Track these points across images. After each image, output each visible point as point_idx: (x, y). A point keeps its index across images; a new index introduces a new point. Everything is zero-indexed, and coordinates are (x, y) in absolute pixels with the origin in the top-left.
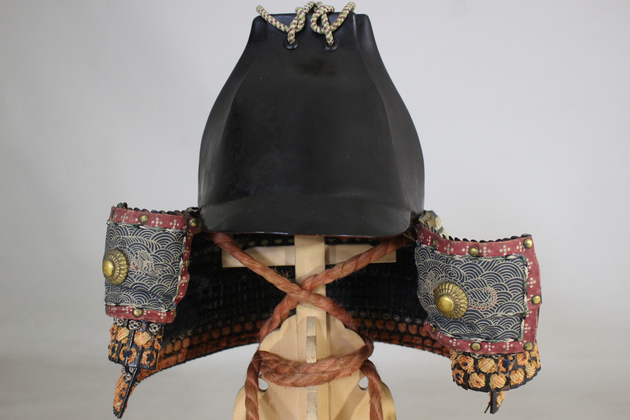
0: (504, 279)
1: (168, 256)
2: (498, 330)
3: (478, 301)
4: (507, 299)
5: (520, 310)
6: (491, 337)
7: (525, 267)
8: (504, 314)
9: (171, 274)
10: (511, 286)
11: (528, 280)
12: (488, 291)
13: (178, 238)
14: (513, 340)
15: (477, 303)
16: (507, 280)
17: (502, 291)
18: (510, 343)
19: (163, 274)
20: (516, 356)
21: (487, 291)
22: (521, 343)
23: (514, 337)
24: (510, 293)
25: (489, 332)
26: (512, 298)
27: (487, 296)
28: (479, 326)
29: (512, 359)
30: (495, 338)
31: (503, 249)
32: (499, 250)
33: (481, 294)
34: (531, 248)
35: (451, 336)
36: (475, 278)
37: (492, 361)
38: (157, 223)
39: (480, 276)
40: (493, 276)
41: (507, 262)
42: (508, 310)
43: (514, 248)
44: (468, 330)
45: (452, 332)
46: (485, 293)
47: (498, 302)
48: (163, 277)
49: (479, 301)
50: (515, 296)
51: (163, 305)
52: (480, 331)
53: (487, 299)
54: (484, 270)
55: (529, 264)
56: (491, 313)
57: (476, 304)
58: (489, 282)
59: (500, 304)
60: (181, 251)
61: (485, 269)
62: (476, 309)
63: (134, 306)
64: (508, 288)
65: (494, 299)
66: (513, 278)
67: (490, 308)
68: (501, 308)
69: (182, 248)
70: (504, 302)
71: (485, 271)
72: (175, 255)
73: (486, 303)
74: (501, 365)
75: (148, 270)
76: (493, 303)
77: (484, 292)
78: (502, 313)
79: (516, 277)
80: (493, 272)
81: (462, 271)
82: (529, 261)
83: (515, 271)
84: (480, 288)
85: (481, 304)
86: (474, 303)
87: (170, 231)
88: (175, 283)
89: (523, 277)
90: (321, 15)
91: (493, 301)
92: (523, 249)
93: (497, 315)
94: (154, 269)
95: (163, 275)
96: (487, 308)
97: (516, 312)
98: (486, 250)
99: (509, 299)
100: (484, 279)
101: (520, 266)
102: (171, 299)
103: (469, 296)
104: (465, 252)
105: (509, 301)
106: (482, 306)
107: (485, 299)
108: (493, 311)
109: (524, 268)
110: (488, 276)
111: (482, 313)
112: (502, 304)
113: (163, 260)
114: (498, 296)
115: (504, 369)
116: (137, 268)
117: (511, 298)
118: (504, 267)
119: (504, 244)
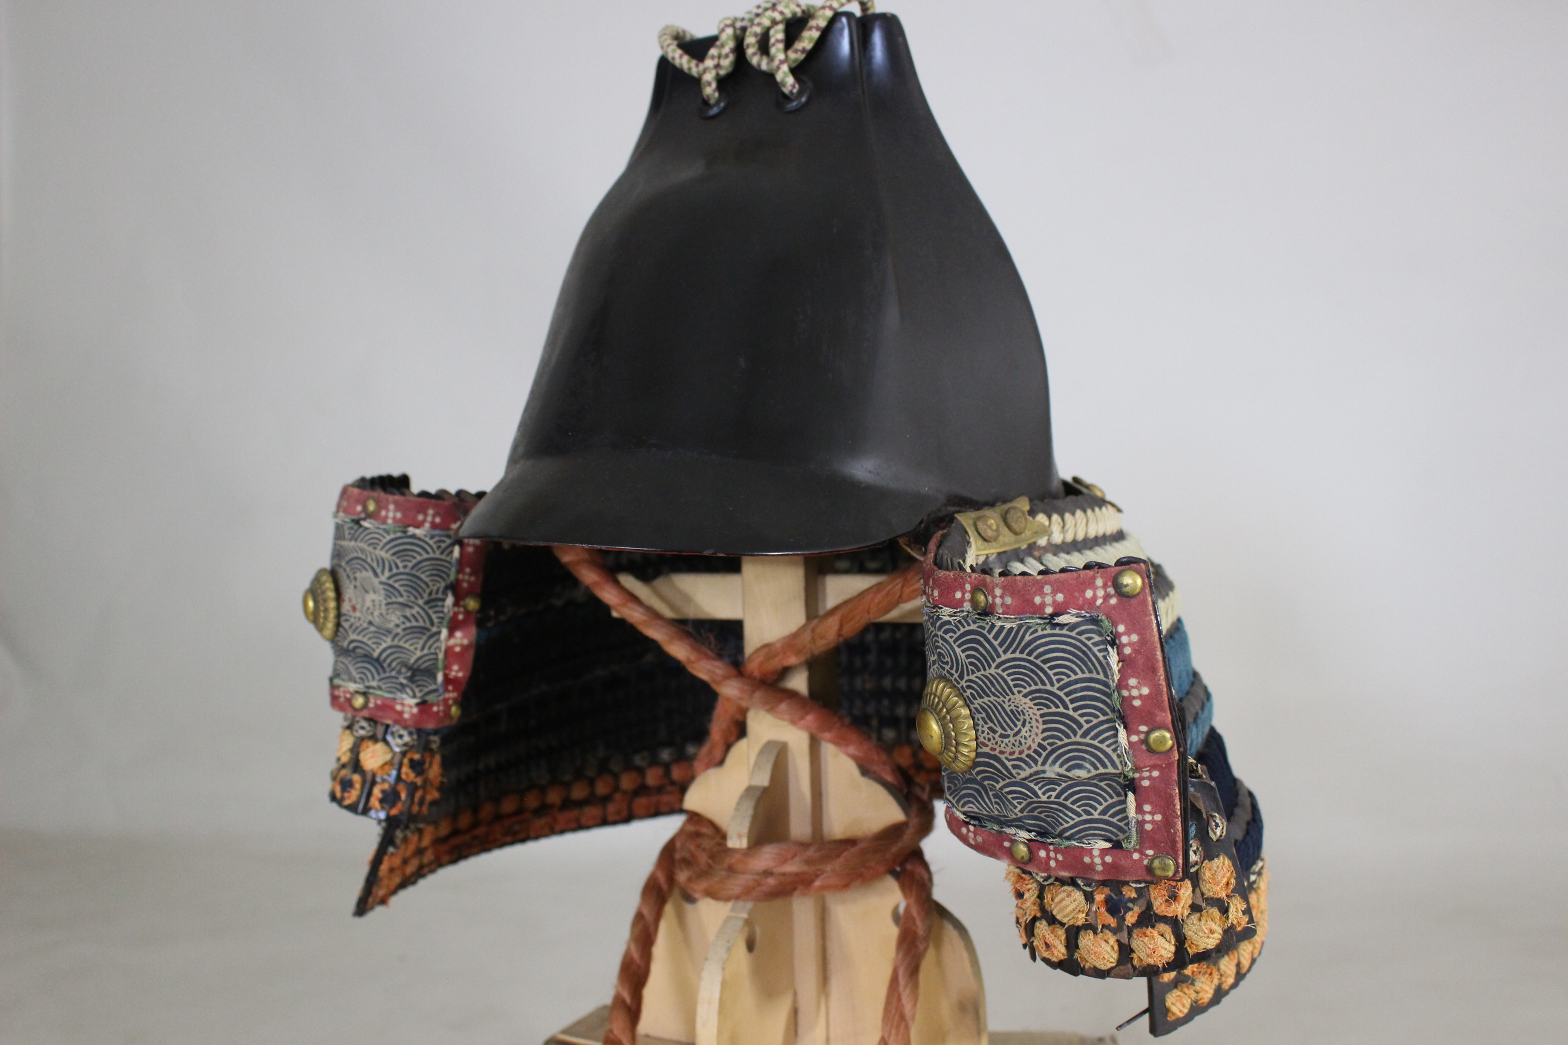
0: (1054, 678)
1: (415, 585)
2: (1061, 815)
3: (997, 732)
4: (1069, 732)
5: (1108, 764)
6: (1053, 831)
7: (1109, 648)
8: (1062, 771)
9: (421, 623)
10: (1077, 697)
11: (1122, 685)
12: (1019, 705)
13: (439, 547)
14: (1108, 845)
15: (996, 736)
16: (1062, 680)
17: (1054, 709)
18: (1104, 852)
19: (403, 623)
20: (1146, 889)
21: (1015, 706)
22: (1136, 856)
23: (1114, 838)
24: (1075, 715)
25: (1045, 816)
26: (1083, 730)
27: (1019, 720)
28: (1009, 797)
29: (1136, 896)
30: (1060, 835)
31: (1042, 594)
32: (1033, 599)
33: (1003, 714)
34: (1138, 594)
35: (962, 817)
36: (985, 670)
37: (1078, 896)
38: (391, 515)
39: (994, 665)
40: (1024, 667)
41: (1057, 631)
42: (1074, 762)
43: (1077, 594)
44: (996, 806)
45: (963, 806)
46: (1012, 711)
47: (1044, 739)
48: (404, 630)
49: (1000, 731)
50: (1090, 725)
51: (408, 690)
52: (1016, 811)
53: (1018, 728)
54: (1000, 650)
55: (1124, 639)
56: (1030, 767)
57: (994, 739)
58: (1018, 682)
59: (1050, 744)
60: (448, 575)
61: (1004, 647)
62: (996, 753)
63: (352, 687)
64: (1068, 703)
65: (1034, 730)
66: (1080, 675)
67: (1026, 752)
68: (1054, 755)
69: (449, 569)
70: (1061, 740)
71: (1005, 652)
72: (434, 585)
73: (1015, 738)
74: (1103, 910)
75: (372, 614)
76: (1033, 739)
77: (1011, 708)
78: (1057, 768)
79: (1087, 675)
80: (1024, 656)
81: (958, 650)
82: (1128, 633)
83: (1084, 657)
84: (999, 697)
85: (1006, 741)
86: (989, 736)
87: (418, 532)
88: (434, 643)
89: (1106, 676)
90: (768, 29)
91: (1032, 735)
92: (1107, 597)
93: (1044, 772)
94: (384, 612)
95: (403, 626)
96: (1021, 753)
97: (1096, 768)
98: (1001, 597)
99: (1075, 734)
100: (1004, 674)
101: (1096, 644)
102: (434, 677)
103: (979, 716)
104: (962, 600)
105: (1073, 739)
106: (1006, 744)
107: (1014, 728)
108: (1036, 762)
109: (1106, 650)
110: (1011, 665)
111: (1009, 764)
112: (1056, 743)
113: (405, 594)
114: (1045, 723)
115: (1112, 922)
116: (354, 609)
117: (1080, 729)
118: (1052, 644)
119: (1046, 584)
